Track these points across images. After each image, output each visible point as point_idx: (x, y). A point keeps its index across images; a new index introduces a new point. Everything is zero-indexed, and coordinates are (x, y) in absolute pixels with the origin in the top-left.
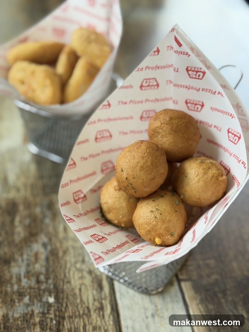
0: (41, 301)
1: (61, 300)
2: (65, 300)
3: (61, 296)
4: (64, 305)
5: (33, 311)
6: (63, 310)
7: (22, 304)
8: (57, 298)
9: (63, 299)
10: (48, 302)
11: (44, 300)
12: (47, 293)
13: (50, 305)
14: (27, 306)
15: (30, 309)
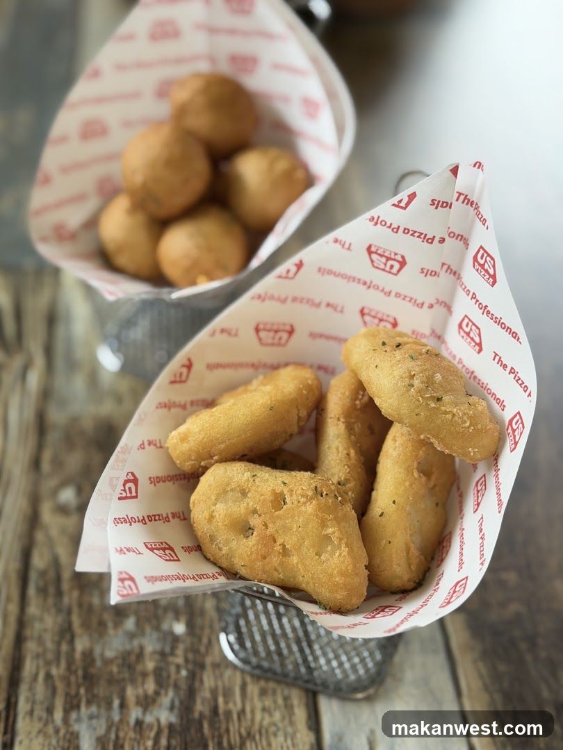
0: (157, 628)
1: (198, 631)
2: (207, 631)
3: (199, 621)
4: (205, 640)
5: (142, 648)
6: (203, 649)
7: (120, 632)
8: (190, 625)
9: (202, 628)
10: (171, 633)
11: (165, 626)
12: (170, 615)
13: (176, 639)
14: (131, 636)
15: (136, 643)
